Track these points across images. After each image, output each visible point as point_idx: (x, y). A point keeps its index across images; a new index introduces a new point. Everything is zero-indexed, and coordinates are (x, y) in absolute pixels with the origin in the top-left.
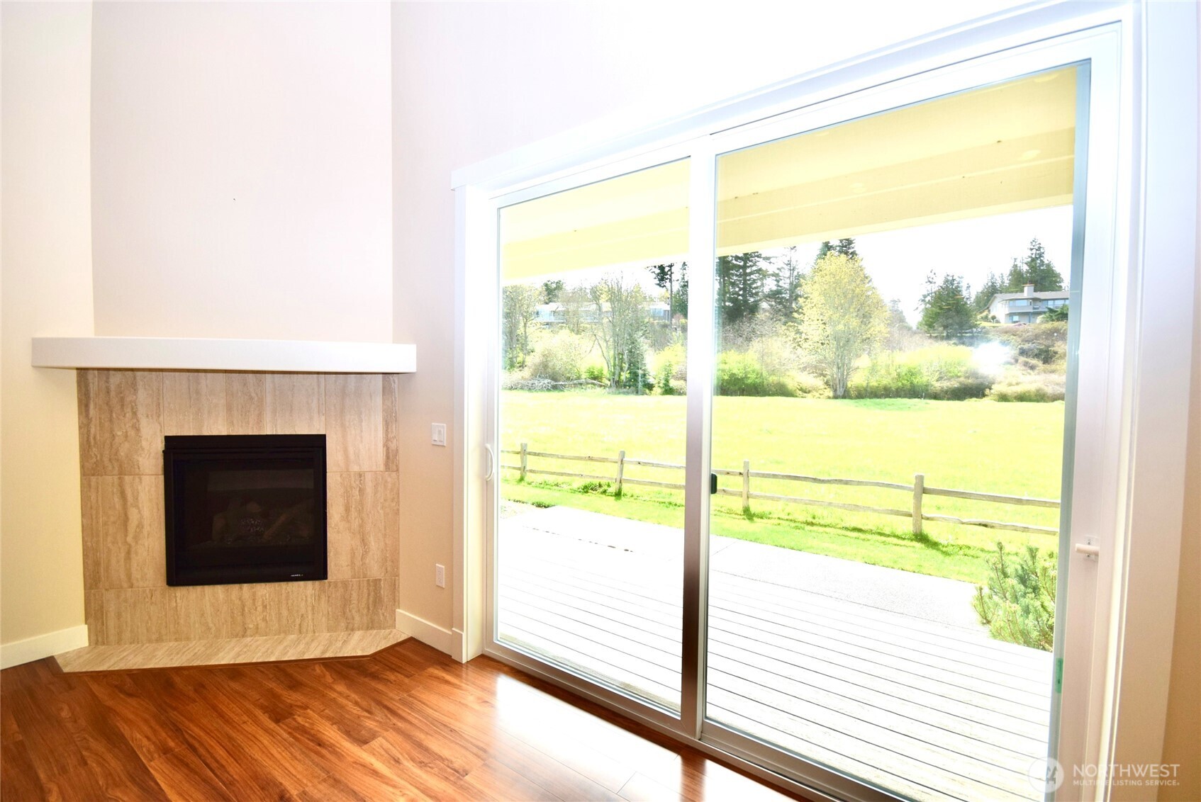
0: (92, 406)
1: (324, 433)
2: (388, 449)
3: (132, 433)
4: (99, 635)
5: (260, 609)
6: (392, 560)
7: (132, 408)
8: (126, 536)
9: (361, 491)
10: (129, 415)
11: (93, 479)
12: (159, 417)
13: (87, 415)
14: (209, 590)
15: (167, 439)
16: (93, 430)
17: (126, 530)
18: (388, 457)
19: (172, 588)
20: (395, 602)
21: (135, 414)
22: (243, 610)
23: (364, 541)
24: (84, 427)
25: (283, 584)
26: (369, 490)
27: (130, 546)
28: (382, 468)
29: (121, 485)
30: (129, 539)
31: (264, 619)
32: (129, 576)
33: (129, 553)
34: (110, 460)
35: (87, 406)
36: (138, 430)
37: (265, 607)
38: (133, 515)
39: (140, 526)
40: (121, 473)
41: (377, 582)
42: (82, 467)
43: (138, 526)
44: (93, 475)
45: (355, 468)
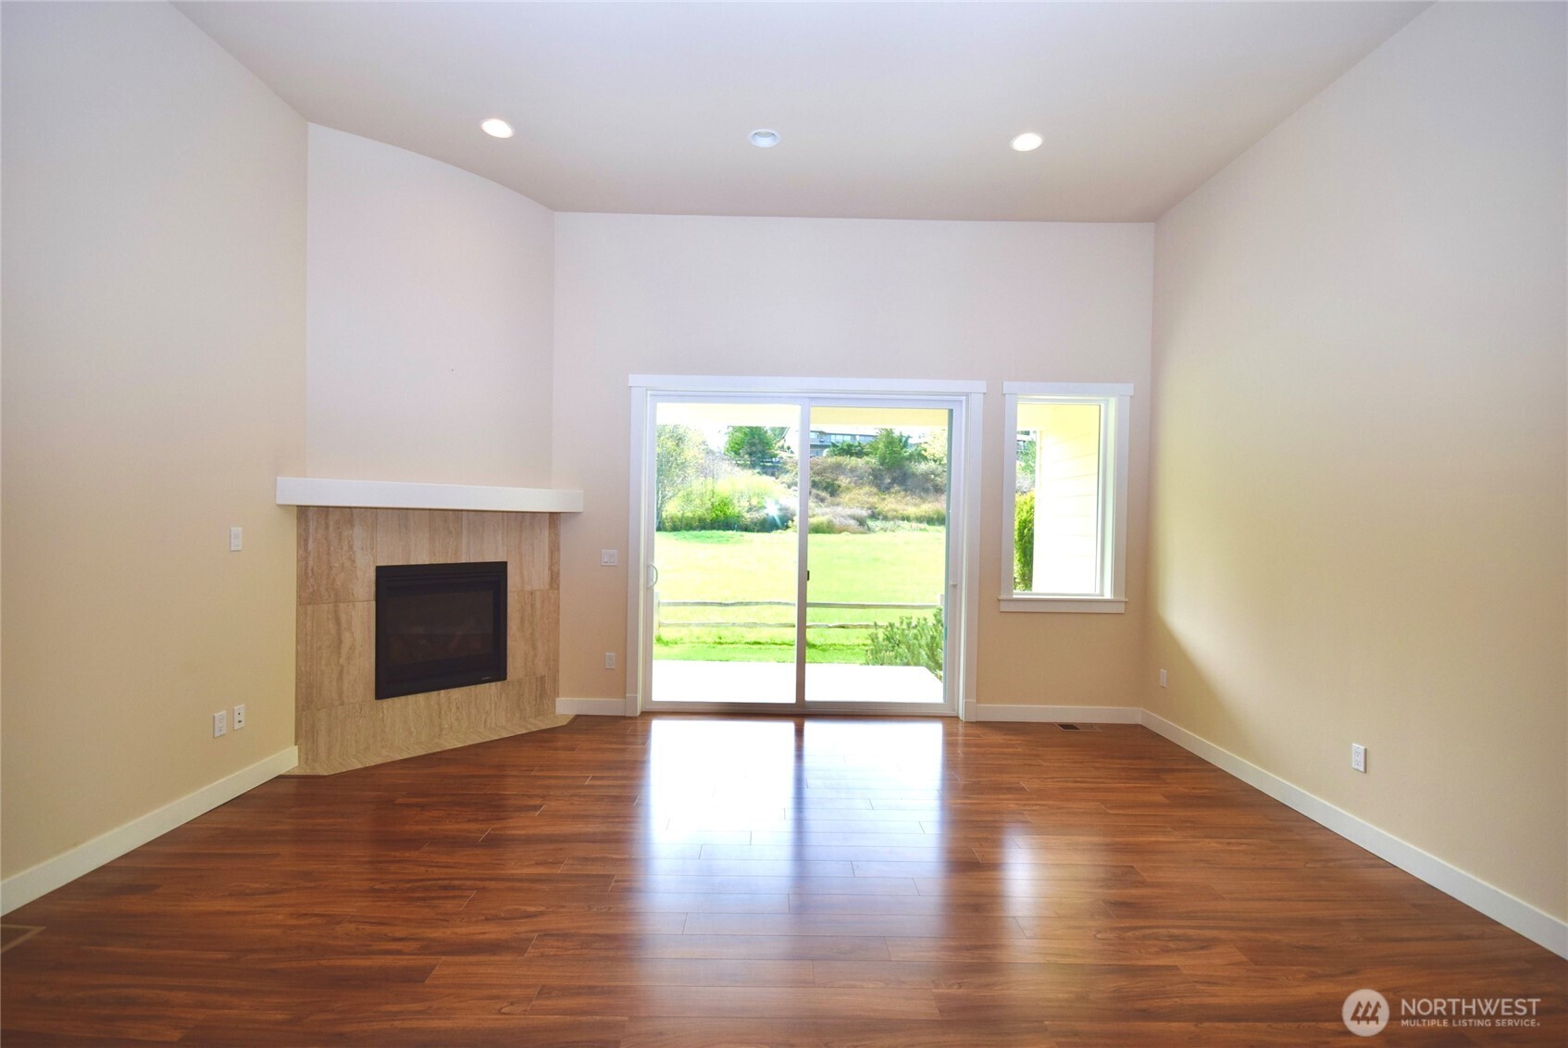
0: (310, 541)
1: (505, 560)
2: (552, 571)
3: (348, 564)
4: (308, 753)
5: (454, 710)
6: (553, 660)
7: (349, 542)
8: (339, 657)
9: (533, 606)
10: (346, 548)
11: (310, 608)
12: (372, 549)
13: (306, 549)
14: (411, 698)
15: (379, 569)
16: (311, 563)
17: (340, 653)
18: (552, 579)
19: (379, 701)
20: (556, 694)
21: (351, 547)
22: (440, 713)
23: (534, 647)
24: (303, 559)
25: (473, 687)
26: (538, 605)
27: (342, 667)
28: (547, 587)
29: (336, 612)
30: (342, 661)
31: (457, 719)
32: (340, 695)
33: (341, 673)
34: (327, 590)
35: (306, 541)
36: (354, 561)
37: (458, 708)
38: (346, 636)
39: (352, 648)
40: (337, 602)
41: (543, 678)
42: (299, 597)
43: (350, 648)
44: (310, 604)
45: (528, 588)
